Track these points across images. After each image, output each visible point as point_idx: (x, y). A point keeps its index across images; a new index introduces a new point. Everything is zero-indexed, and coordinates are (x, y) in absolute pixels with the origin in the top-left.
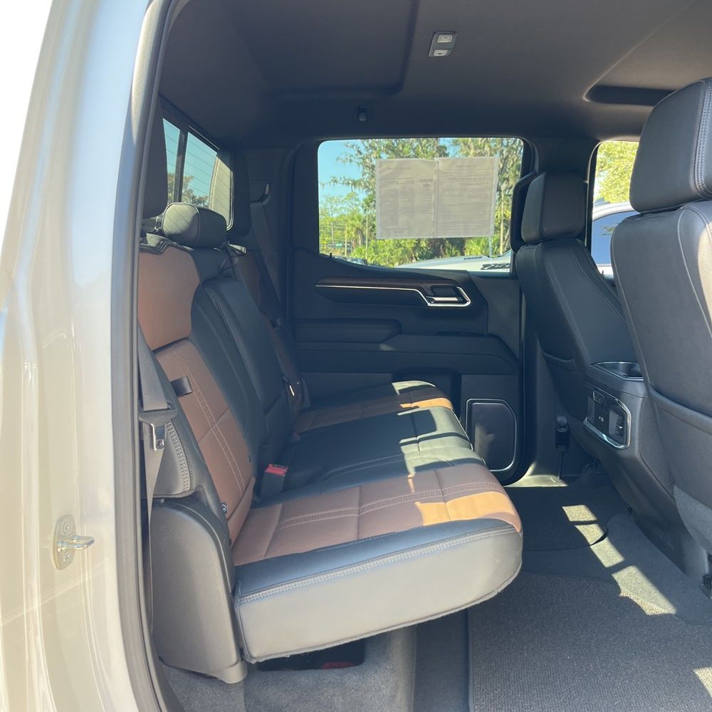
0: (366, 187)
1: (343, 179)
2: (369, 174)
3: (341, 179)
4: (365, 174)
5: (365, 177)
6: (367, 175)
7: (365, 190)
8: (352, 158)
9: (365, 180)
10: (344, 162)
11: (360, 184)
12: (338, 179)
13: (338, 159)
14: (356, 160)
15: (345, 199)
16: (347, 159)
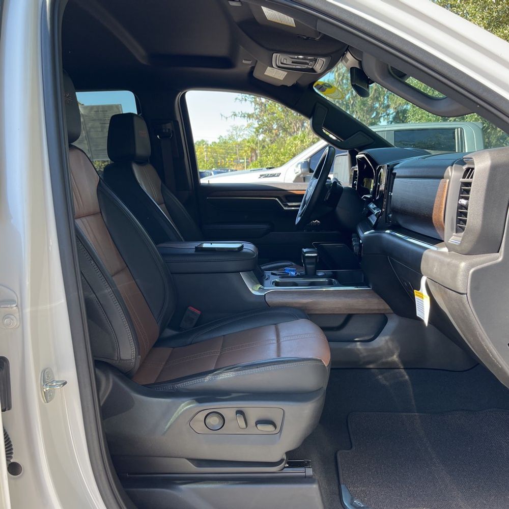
0: (257, 118)
1: (241, 113)
2: (259, 109)
3: (239, 113)
4: (257, 109)
5: (257, 111)
6: (258, 110)
7: (256, 121)
8: (246, 98)
9: (257, 113)
10: (241, 101)
11: (253, 117)
12: (237, 113)
13: (236, 99)
14: (249, 99)
15: (246, 128)
16: (243, 98)
